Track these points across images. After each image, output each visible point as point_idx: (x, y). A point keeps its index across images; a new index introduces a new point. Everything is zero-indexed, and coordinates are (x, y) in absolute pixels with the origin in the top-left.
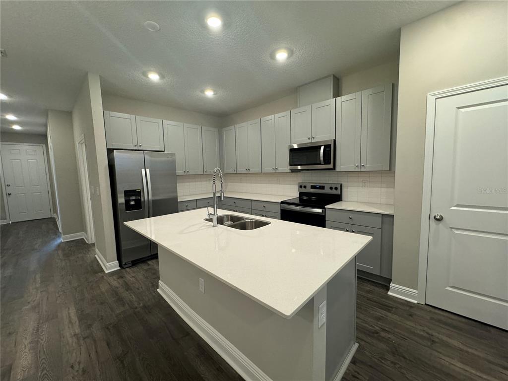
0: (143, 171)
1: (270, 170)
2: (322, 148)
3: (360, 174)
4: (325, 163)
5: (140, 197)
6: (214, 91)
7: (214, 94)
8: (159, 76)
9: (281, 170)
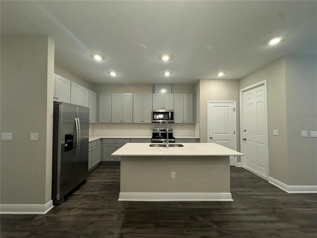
0: (76, 119)
1: (139, 122)
2: (170, 113)
3: (183, 125)
4: (171, 120)
5: (73, 140)
6: (116, 73)
7: (116, 75)
8: (102, 57)
9: (146, 122)
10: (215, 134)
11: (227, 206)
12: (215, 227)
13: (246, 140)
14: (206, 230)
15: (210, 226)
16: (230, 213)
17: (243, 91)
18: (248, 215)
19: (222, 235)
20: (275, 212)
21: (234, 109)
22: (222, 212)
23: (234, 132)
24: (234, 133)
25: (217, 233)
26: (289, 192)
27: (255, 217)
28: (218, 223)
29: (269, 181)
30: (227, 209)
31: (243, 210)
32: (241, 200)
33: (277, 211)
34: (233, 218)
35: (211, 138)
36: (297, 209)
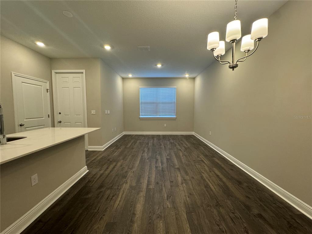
10: (26, 119)
11: (90, 176)
12: (103, 189)
13: (61, 122)
14: (103, 196)
15: (101, 192)
16: (98, 177)
17: (56, 73)
18: (105, 170)
19: (111, 188)
20: (111, 161)
21: (47, 89)
22: (94, 181)
23: (49, 115)
24: (49, 117)
25: (109, 190)
26: (103, 150)
27: (109, 169)
28: (101, 187)
29: (89, 150)
30: (93, 177)
31: (100, 170)
32: (92, 167)
33: (111, 160)
34: (103, 178)
35: (21, 125)
36: (114, 155)
